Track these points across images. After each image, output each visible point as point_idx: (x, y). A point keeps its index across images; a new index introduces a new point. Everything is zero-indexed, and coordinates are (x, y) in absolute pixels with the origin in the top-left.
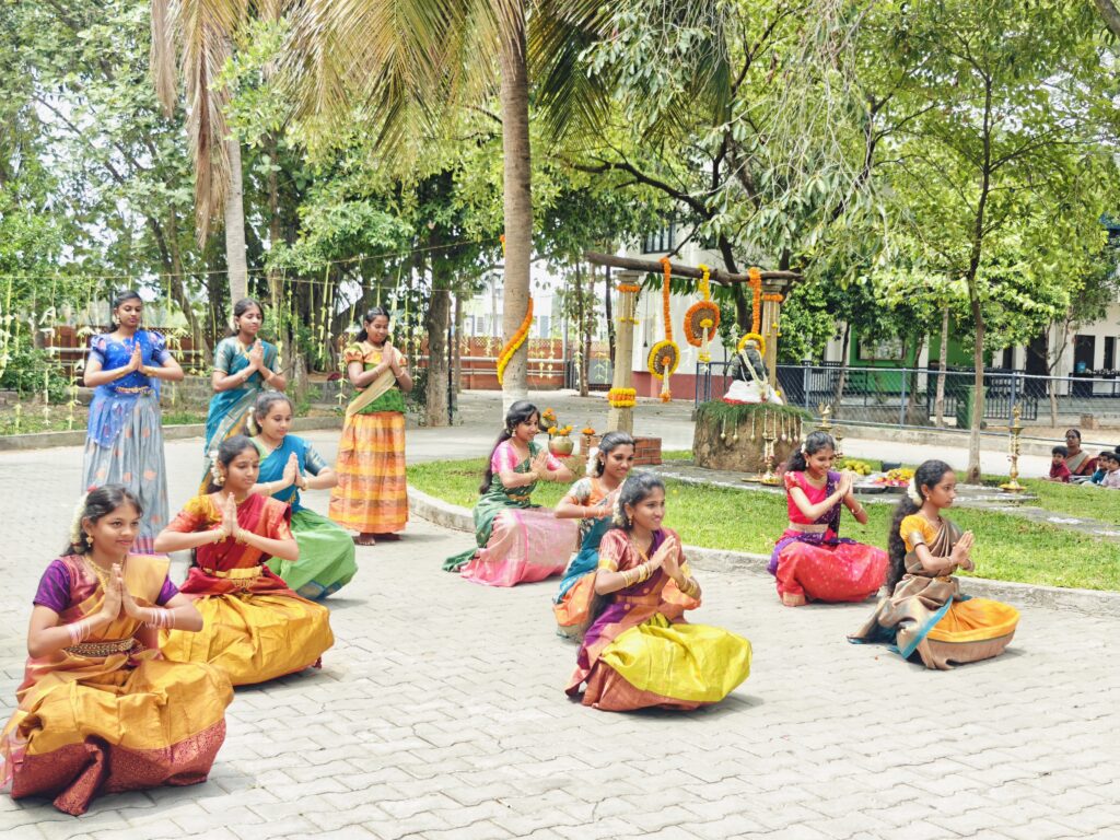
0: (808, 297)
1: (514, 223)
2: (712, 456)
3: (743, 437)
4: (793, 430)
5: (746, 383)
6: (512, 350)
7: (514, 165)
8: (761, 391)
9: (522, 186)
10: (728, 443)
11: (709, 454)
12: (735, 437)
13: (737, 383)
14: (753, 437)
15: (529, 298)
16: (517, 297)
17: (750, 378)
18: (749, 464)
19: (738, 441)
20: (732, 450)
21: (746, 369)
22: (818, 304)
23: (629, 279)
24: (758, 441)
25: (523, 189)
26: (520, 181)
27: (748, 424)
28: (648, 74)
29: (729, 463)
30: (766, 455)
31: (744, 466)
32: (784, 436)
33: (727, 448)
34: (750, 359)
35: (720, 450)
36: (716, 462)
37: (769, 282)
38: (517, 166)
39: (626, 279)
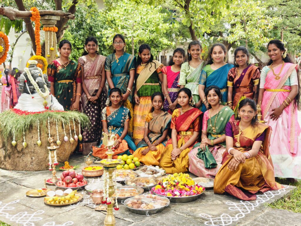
0: (76, 44)
2: (7, 159)
3: (31, 142)
4: (73, 131)
5: (31, 95)
8: (44, 101)
10: (19, 149)
11: (5, 157)
12: (24, 144)
13: (24, 96)
14: (39, 142)
17: (33, 92)
18: (39, 164)
19: (27, 146)
20: (24, 154)
21: (30, 84)
22: (80, 47)
24: (44, 145)
27: (34, 131)
29: (22, 164)
30: (50, 163)
31: (35, 167)
32: (66, 138)
33: (19, 152)
34: (32, 75)
35: (14, 154)
36: (11, 164)
37: (46, 18)
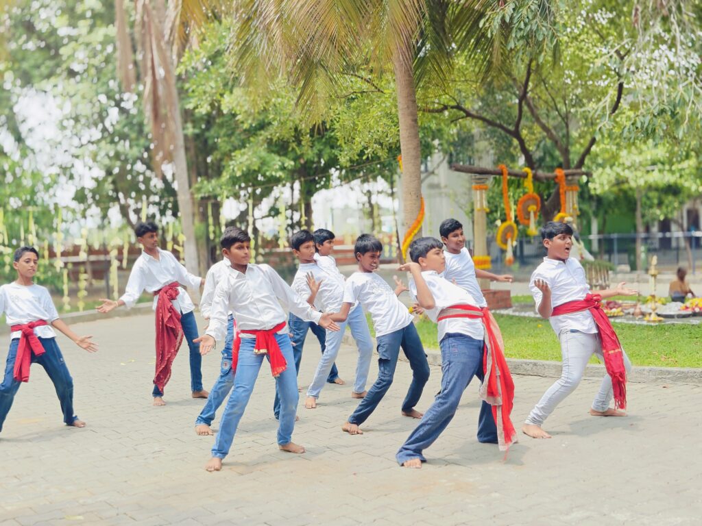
1: (410, 146)
6: (413, 234)
7: (406, 106)
9: (413, 120)
15: (421, 198)
16: (414, 197)
23: (482, 181)
25: (413, 123)
26: (410, 117)
28: (534, 28)
37: (570, 178)
38: (408, 107)
39: (479, 181)
